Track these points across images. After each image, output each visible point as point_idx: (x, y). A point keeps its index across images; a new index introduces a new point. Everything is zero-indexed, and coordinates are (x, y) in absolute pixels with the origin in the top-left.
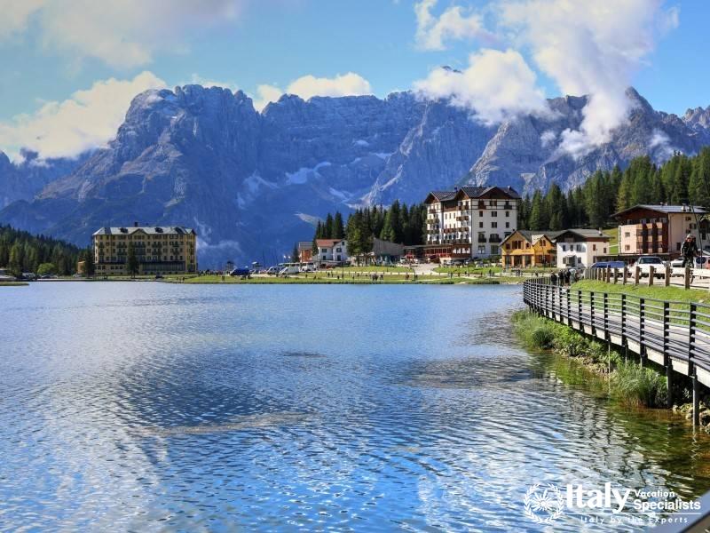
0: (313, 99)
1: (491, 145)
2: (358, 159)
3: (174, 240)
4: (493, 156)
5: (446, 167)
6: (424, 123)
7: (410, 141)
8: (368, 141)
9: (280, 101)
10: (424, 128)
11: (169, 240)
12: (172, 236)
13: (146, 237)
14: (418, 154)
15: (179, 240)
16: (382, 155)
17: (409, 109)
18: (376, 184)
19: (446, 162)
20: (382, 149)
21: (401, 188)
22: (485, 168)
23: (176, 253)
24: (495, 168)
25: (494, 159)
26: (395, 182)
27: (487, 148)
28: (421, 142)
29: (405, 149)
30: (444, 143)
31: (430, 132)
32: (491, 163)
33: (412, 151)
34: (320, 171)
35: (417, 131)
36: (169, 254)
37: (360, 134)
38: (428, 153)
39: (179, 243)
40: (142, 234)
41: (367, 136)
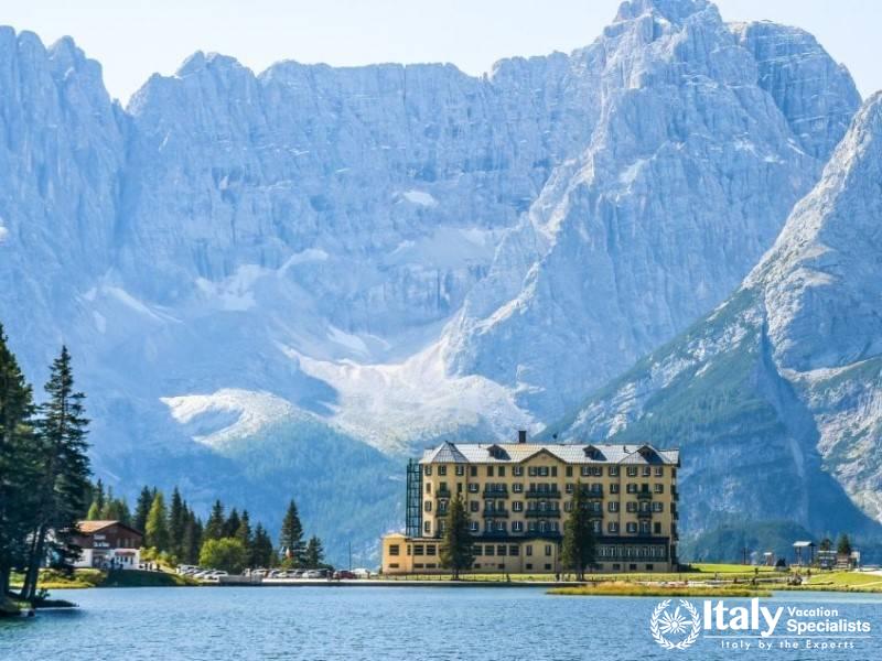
0: (278, 67)
1: (802, 212)
2: (406, 244)
3: (639, 481)
4: (814, 243)
5: (660, 272)
6: (599, 145)
7: (557, 197)
8: (435, 194)
9: (182, 72)
10: (600, 162)
11: (625, 480)
12: (632, 470)
13: (561, 471)
14: (583, 232)
15: (652, 481)
16: (476, 234)
17: (550, 104)
18: (461, 316)
19: (658, 258)
20: (474, 218)
21: (535, 329)
22: (793, 277)
23: (645, 515)
24: (820, 279)
25: (815, 253)
26: (517, 311)
27: (790, 222)
28: (592, 198)
29: (544, 218)
30: (656, 203)
31: (616, 174)
32: (810, 265)
33: (568, 226)
34: (297, 274)
35: (578, 166)
36: (627, 518)
37: (412, 172)
38: (611, 231)
39: (651, 488)
40: (550, 463)
41: (432, 180)
